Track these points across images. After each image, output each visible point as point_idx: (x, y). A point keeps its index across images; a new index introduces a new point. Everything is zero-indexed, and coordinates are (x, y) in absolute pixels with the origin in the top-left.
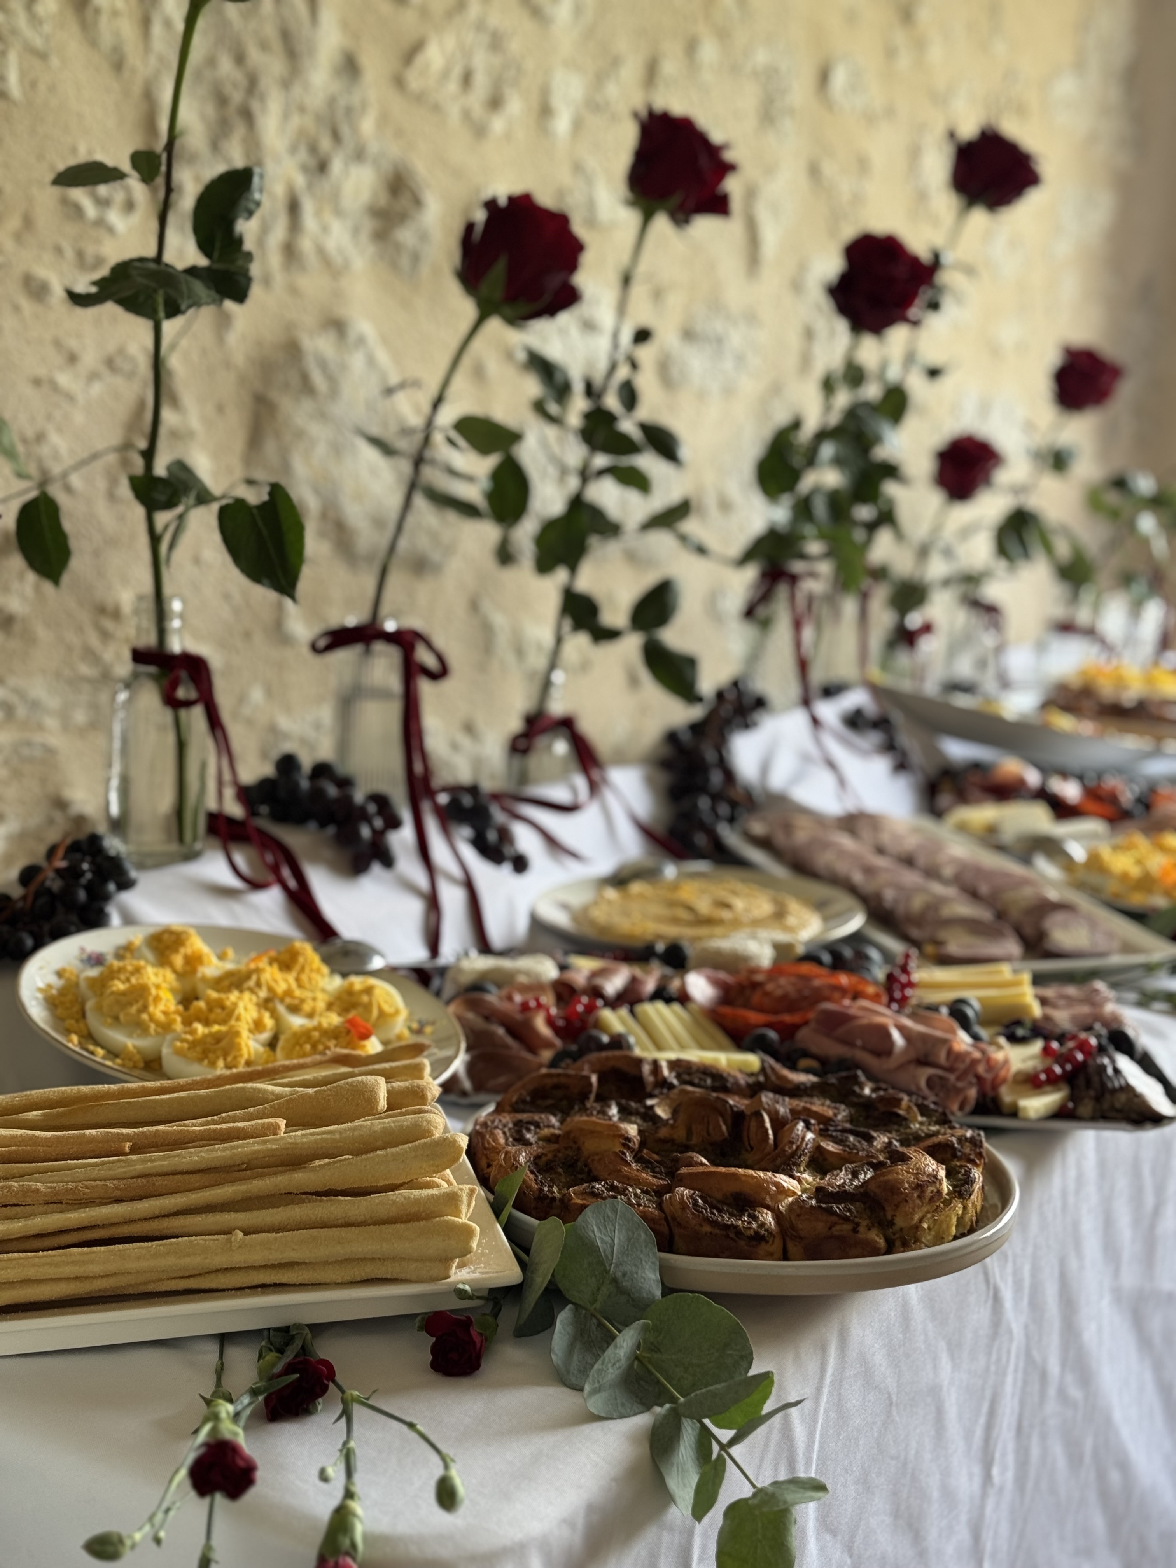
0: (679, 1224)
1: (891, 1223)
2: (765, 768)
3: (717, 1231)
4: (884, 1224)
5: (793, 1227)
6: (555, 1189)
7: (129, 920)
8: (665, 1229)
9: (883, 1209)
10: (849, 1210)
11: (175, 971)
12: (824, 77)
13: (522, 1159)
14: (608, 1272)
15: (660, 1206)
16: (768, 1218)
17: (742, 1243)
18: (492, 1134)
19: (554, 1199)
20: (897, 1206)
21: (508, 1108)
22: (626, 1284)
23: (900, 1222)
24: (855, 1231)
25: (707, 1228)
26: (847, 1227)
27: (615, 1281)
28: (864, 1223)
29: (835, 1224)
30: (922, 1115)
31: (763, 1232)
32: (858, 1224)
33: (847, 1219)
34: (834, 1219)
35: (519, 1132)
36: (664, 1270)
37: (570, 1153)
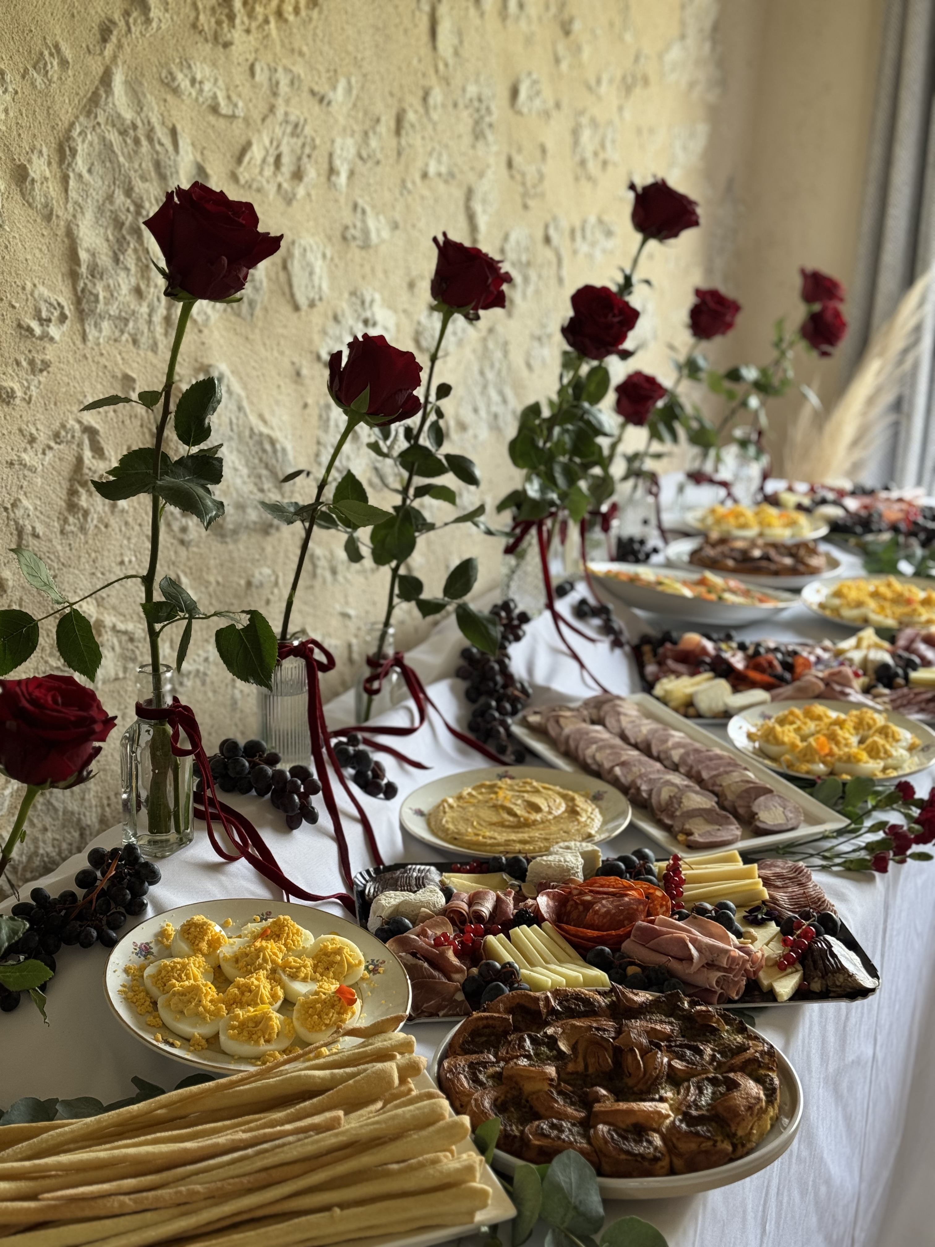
0: (605, 1156)
1: (735, 1135)
2: (530, 670)
3: (629, 1158)
4: (730, 1136)
5: (675, 1147)
6: (514, 1128)
7: (160, 911)
8: (595, 1159)
9: (729, 1126)
10: (709, 1131)
11: (204, 955)
12: (514, 93)
13: (487, 1104)
14: (569, 1202)
15: (589, 1142)
16: (657, 1140)
17: (646, 1164)
18: (459, 1080)
19: (515, 1136)
20: (738, 1124)
21: (458, 1050)
22: (582, 1208)
23: (740, 1133)
24: (714, 1145)
25: (623, 1157)
26: (710, 1143)
27: (575, 1208)
28: (719, 1138)
29: (702, 1142)
30: (727, 1024)
31: (658, 1155)
32: (716, 1141)
33: (709, 1138)
34: (702, 1139)
35: (474, 1074)
36: (603, 1190)
37: (515, 1093)
